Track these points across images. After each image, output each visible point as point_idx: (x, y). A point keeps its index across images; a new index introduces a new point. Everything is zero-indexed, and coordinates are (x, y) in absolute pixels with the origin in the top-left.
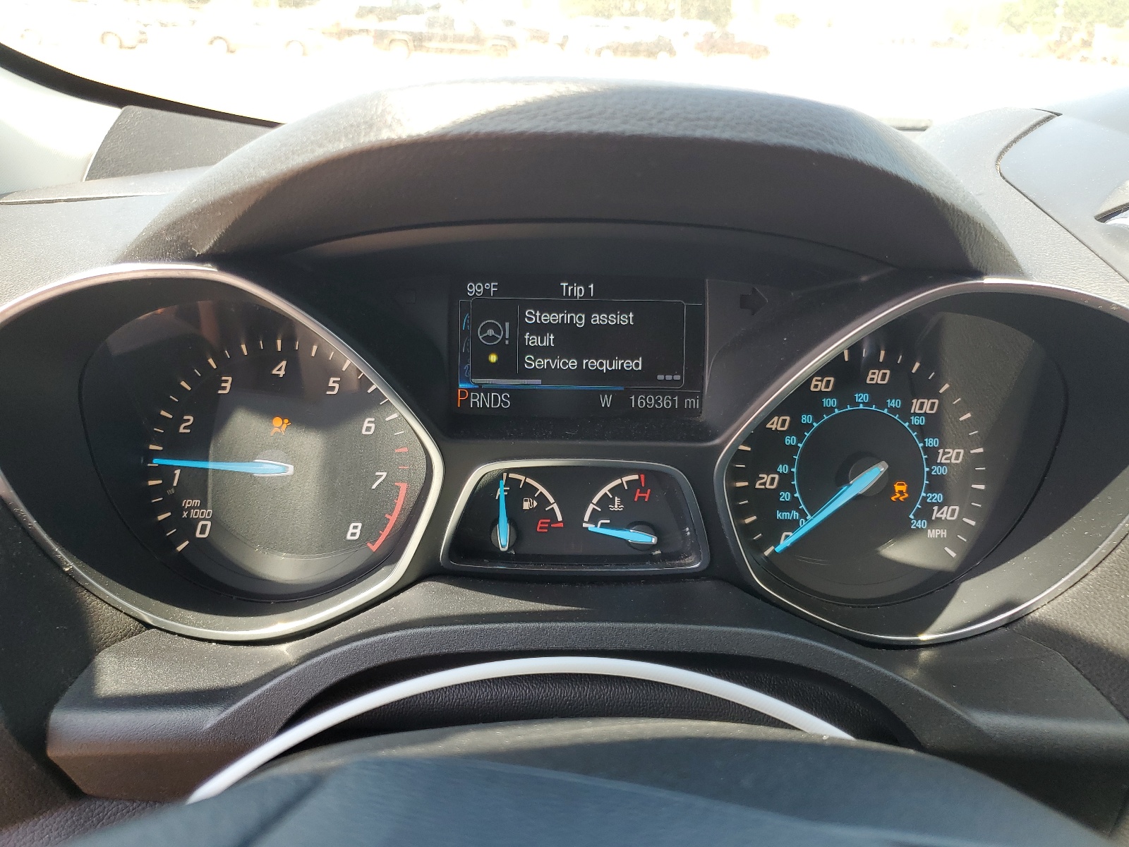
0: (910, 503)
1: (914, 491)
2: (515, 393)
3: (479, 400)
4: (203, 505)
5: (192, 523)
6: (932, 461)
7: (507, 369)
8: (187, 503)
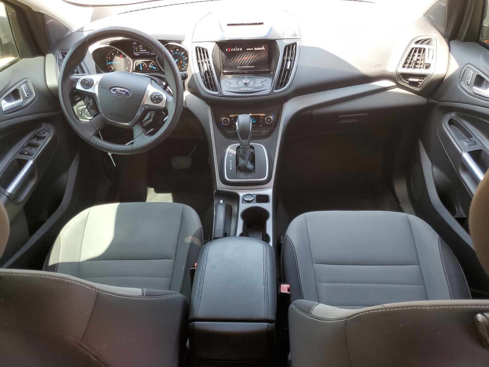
0: (182, 63)
1: (183, 62)
2: (139, 54)
3: (136, 55)
4: (112, 66)
5: (112, 68)
6: (184, 59)
7: (138, 51)
8: (111, 66)
